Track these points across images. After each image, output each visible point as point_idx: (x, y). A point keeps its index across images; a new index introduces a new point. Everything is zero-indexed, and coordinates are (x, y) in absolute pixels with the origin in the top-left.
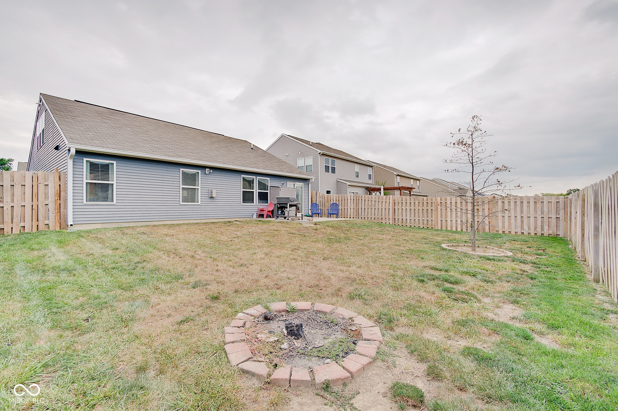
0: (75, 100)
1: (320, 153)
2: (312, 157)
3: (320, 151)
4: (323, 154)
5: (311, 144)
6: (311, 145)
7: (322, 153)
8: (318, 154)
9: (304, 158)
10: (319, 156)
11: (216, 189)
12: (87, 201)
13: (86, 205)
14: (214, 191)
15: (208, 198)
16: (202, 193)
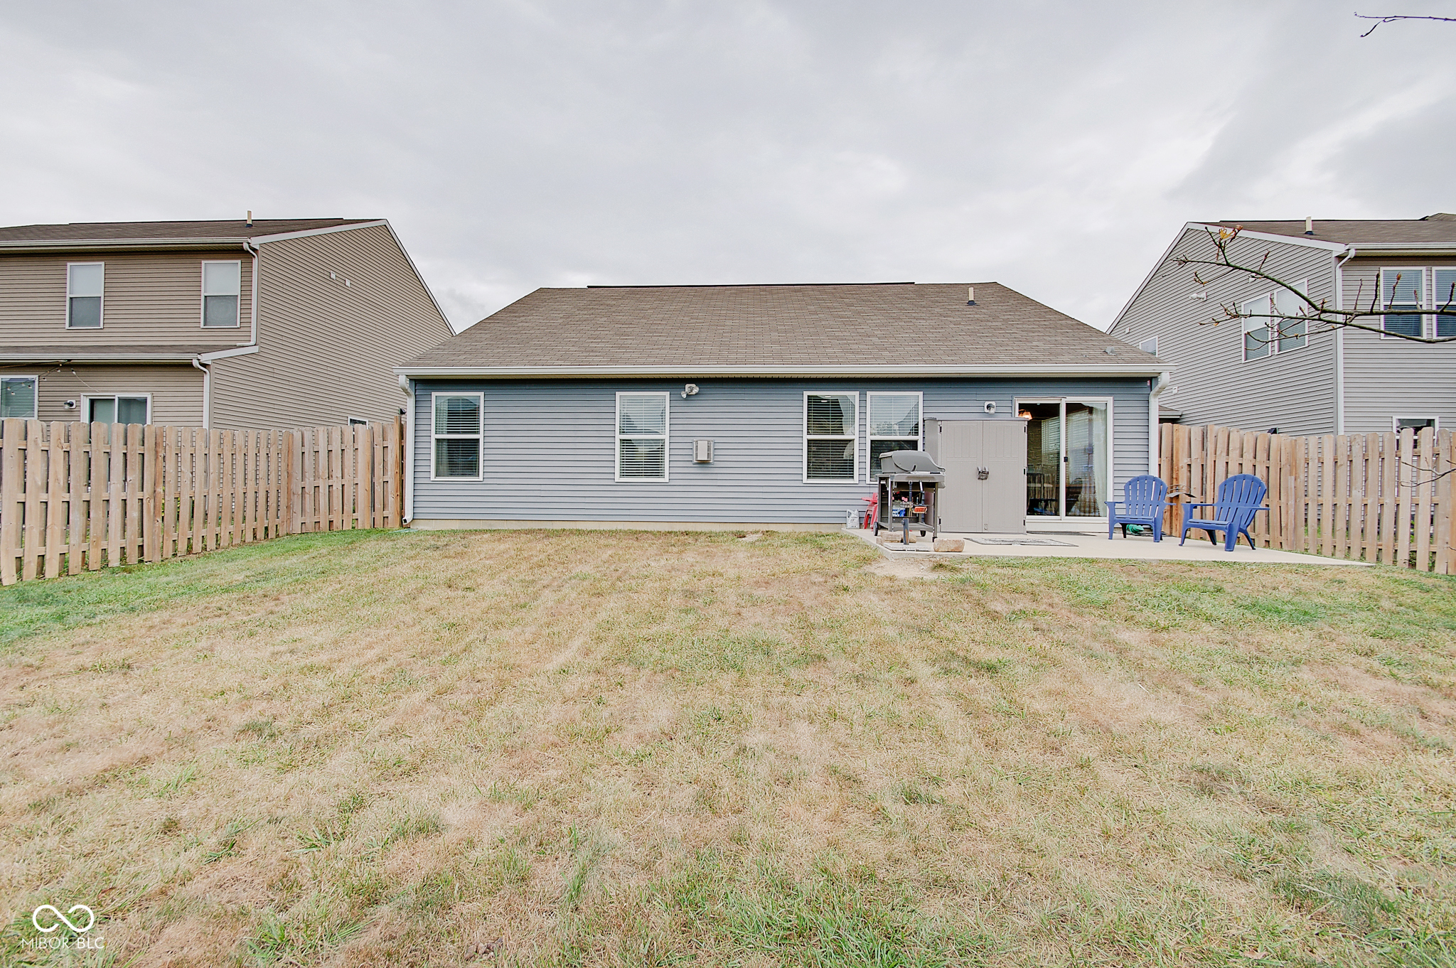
0: (589, 287)
1: (1340, 258)
2: (1306, 280)
3: (1339, 249)
4: (1360, 259)
5: (1309, 228)
6: (1310, 233)
7: (1352, 254)
8: (1333, 260)
9: (1269, 294)
10: (1339, 272)
11: (717, 440)
12: (437, 475)
13: (434, 483)
14: (703, 445)
15: (690, 464)
16: (673, 452)
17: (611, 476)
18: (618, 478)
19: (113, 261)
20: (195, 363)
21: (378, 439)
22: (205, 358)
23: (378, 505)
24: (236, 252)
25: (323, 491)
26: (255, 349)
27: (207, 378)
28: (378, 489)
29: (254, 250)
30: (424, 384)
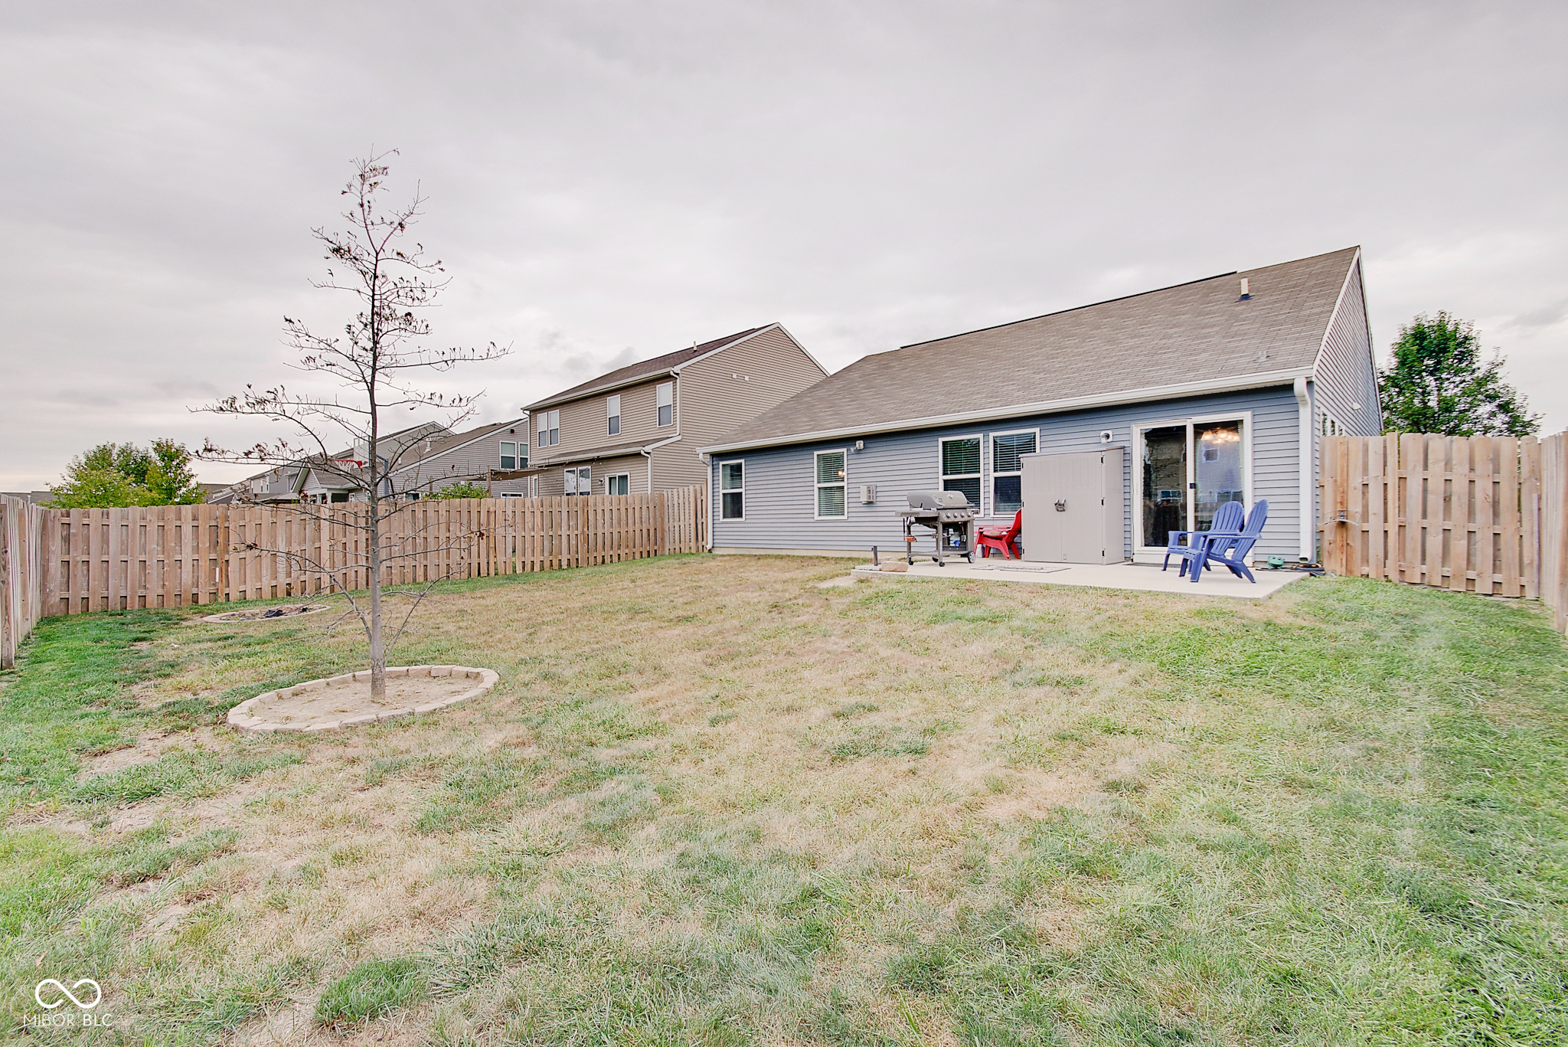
11: (878, 484)
12: (724, 517)
13: (723, 523)
14: (864, 489)
15: (861, 505)
16: (850, 495)
17: (811, 516)
18: (817, 517)
19: (624, 393)
20: (642, 453)
21: (699, 495)
22: (648, 449)
23: (700, 538)
24: (667, 377)
25: (677, 529)
26: (679, 438)
27: (649, 460)
28: (700, 527)
29: (677, 374)
30: (717, 456)
